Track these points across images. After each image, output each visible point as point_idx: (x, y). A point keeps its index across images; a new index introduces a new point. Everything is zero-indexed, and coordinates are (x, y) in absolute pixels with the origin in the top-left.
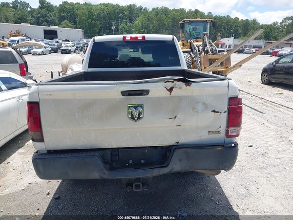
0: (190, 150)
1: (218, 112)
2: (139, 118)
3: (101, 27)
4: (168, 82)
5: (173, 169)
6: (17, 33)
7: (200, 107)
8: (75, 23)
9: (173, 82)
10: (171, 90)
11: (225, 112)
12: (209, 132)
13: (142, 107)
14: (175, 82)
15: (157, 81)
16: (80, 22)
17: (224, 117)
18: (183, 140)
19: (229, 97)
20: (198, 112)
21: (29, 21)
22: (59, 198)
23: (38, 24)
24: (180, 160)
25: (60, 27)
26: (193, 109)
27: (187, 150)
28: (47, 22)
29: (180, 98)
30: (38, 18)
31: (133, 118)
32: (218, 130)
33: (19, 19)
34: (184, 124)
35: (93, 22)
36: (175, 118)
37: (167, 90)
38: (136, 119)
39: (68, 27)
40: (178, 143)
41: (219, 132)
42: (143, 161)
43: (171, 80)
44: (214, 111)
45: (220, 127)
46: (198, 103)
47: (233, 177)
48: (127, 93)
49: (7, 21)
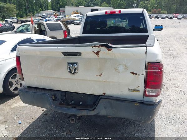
0: (112, 101)
1: (136, 74)
2: (75, 72)
3: (126, 5)
4: (95, 47)
5: (98, 113)
6: (76, 12)
7: (121, 68)
8: (110, 4)
9: (99, 47)
10: (97, 53)
11: (143, 74)
12: (129, 89)
13: (77, 64)
14: (101, 47)
15: (86, 46)
16: (113, 3)
17: (142, 79)
18: (108, 92)
19: (147, 62)
20: (119, 72)
21: (84, 5)
22: (46, 114)
23: (88, 6)
24: (105, 108)
25: (100, 7)
26: (115, 70)
27: (110, 100)
28: (94, 4)
29: (106, 60)
30: (89, 3)
31: (70, 72)
32: (137, 89)
33: (78, 4)
34: (108, 81)
35: (121, 2)
36: (101, 75)
37: (95, 53)
38: (73, 72)
39: (106, 6)
40: (104, 94)
41: (138, 91)
42: (81, 103)
43: (97, 46)
44: (133, 73)
45: (139, 87)
46: (120, 65)
47: (171, 127)
48: (66, 54)
49: (72, 5)
